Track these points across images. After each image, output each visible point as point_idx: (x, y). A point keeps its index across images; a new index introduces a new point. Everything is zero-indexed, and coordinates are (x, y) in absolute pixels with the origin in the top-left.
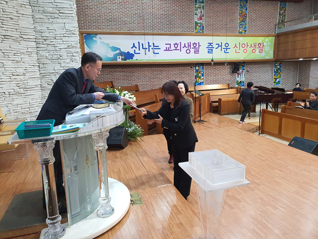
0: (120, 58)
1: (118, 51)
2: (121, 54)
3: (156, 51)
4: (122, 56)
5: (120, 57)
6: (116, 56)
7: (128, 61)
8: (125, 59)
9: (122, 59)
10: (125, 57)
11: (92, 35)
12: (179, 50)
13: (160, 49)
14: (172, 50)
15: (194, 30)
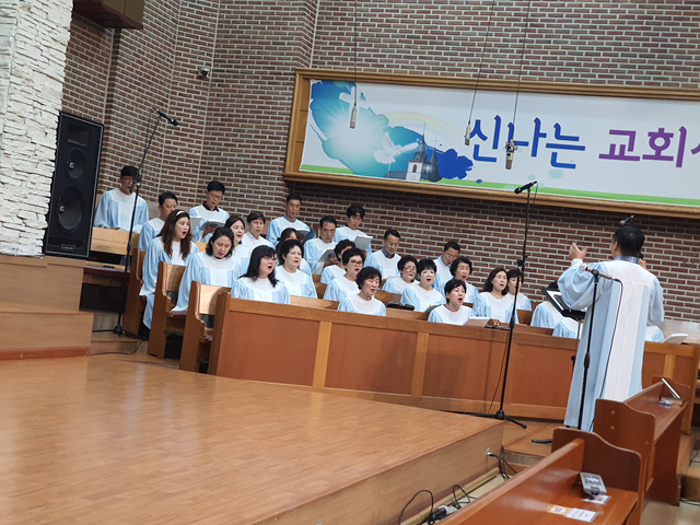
0: (419, 169)
1: (414, 146)
2: (426, 155)
3: (564, 156)
4: (425, 162)
5: (420, 165)
6: (404, 161)
7: (445, 184)
8: (435, 177)
9: (424, 175)
10: (436, 167)
11: (339, 85)
12: (671, 159)
13: (583, 148)
14: (637, 159)
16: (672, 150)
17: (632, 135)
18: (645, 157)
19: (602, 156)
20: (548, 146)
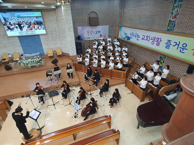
6: (125, 37)
7: (128, 41)
10: (128, 38)
15: (167, 27)
16: (148, 39)
17: (145, 36)
18: (146, 40)
19: (141, 39)
20: (137, 37)
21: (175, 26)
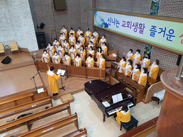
1: (103, 22)
7: (106, 29)
10: (105, 26)
12: (129, 27)
13: (119, 24)
14: (125, 27)
15: (150, 10)
17: (125, 22)
18: (127, 26)
19: (122, 26)
20: (116, 23)
21: (159, 9)
